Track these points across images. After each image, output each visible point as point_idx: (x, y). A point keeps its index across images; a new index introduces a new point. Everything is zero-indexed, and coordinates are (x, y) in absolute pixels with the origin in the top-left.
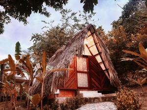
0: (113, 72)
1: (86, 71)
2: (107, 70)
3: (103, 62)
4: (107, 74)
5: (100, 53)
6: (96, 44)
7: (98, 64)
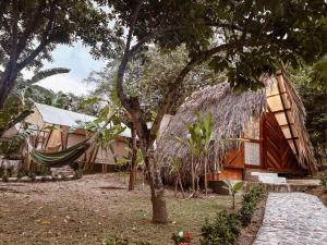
0: (306, 144)
1: (258, 138)
2: (294, 139)
3: (289, 125)
4: (292, 146)
5: (285, 110)
6: (281, 94)
7: (278, 128)
